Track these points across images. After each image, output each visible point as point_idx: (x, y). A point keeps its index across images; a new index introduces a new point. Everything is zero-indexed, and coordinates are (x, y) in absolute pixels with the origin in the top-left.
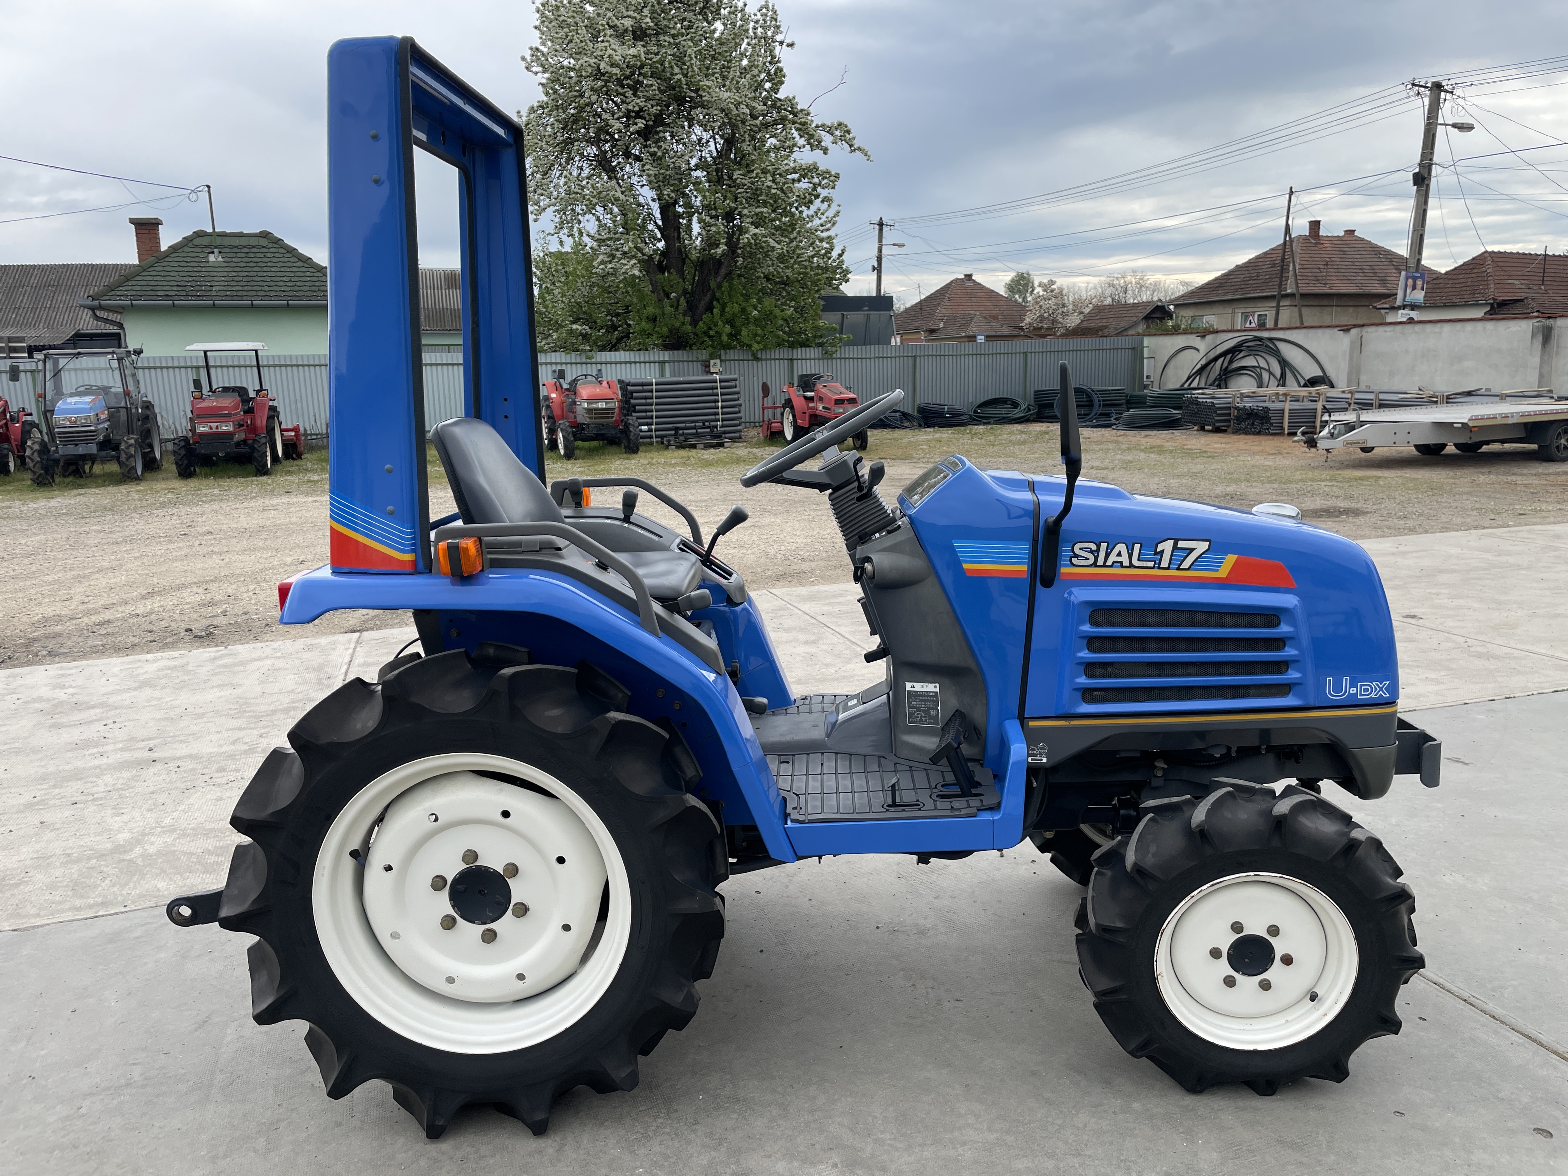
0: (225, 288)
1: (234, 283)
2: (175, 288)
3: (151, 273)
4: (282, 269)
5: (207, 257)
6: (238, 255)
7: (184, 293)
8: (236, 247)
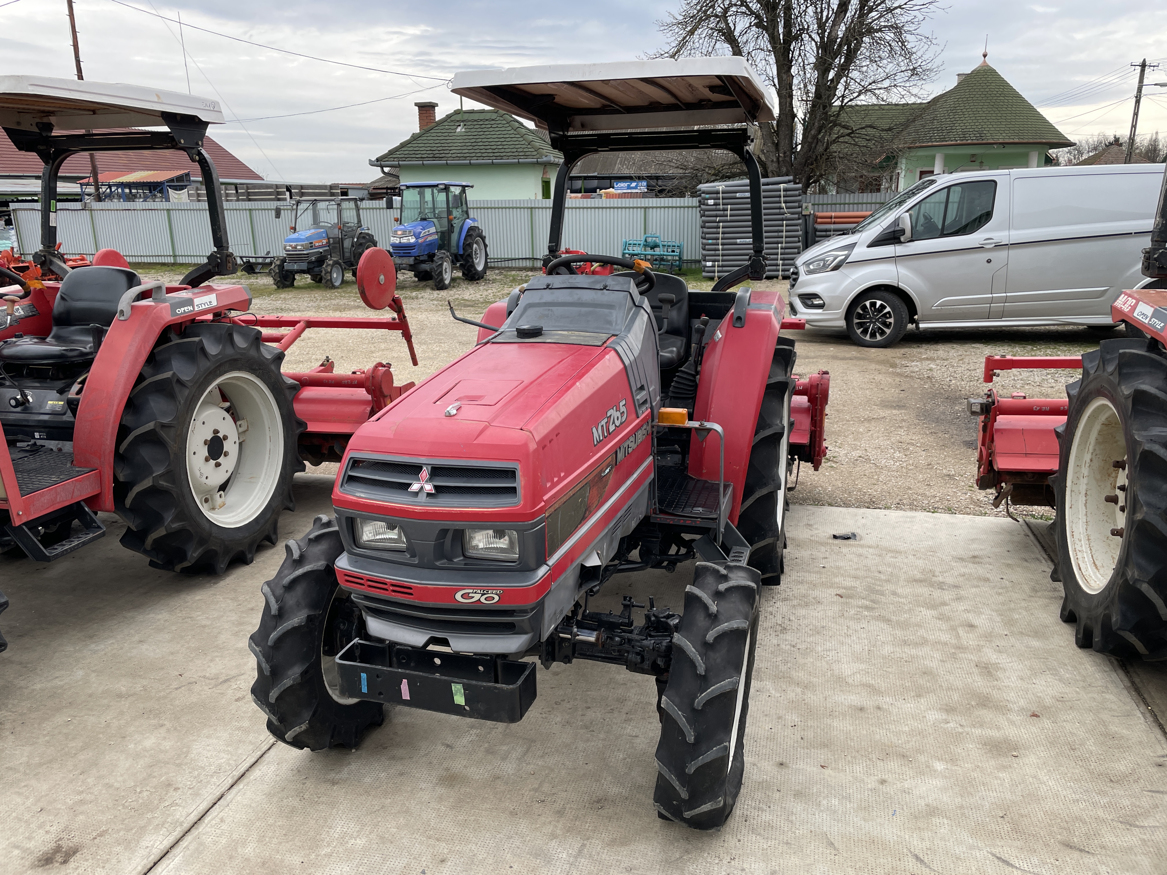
0: (457, 152)
1: (465, 147)
2: (428, 152)
3: (418, 142)
4: (499, 136)
5: (456, 128)
6: (476, 127)
7: (431, 156)
8: (475, 120)
